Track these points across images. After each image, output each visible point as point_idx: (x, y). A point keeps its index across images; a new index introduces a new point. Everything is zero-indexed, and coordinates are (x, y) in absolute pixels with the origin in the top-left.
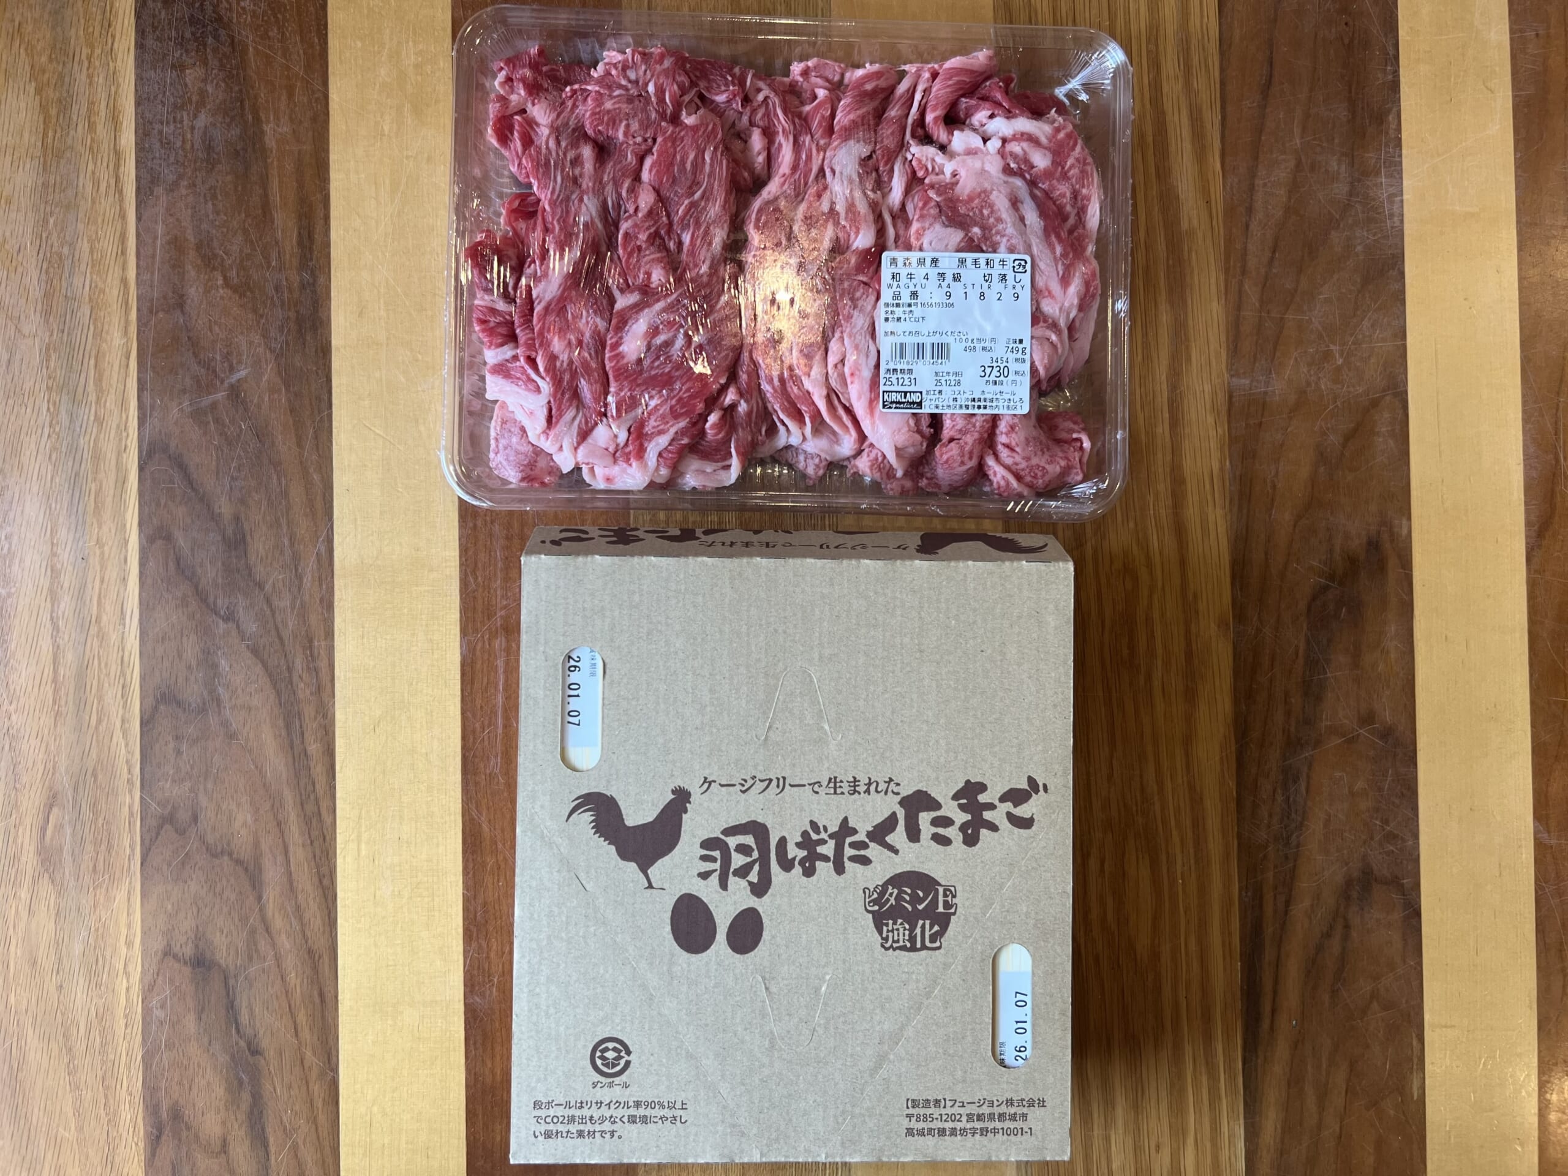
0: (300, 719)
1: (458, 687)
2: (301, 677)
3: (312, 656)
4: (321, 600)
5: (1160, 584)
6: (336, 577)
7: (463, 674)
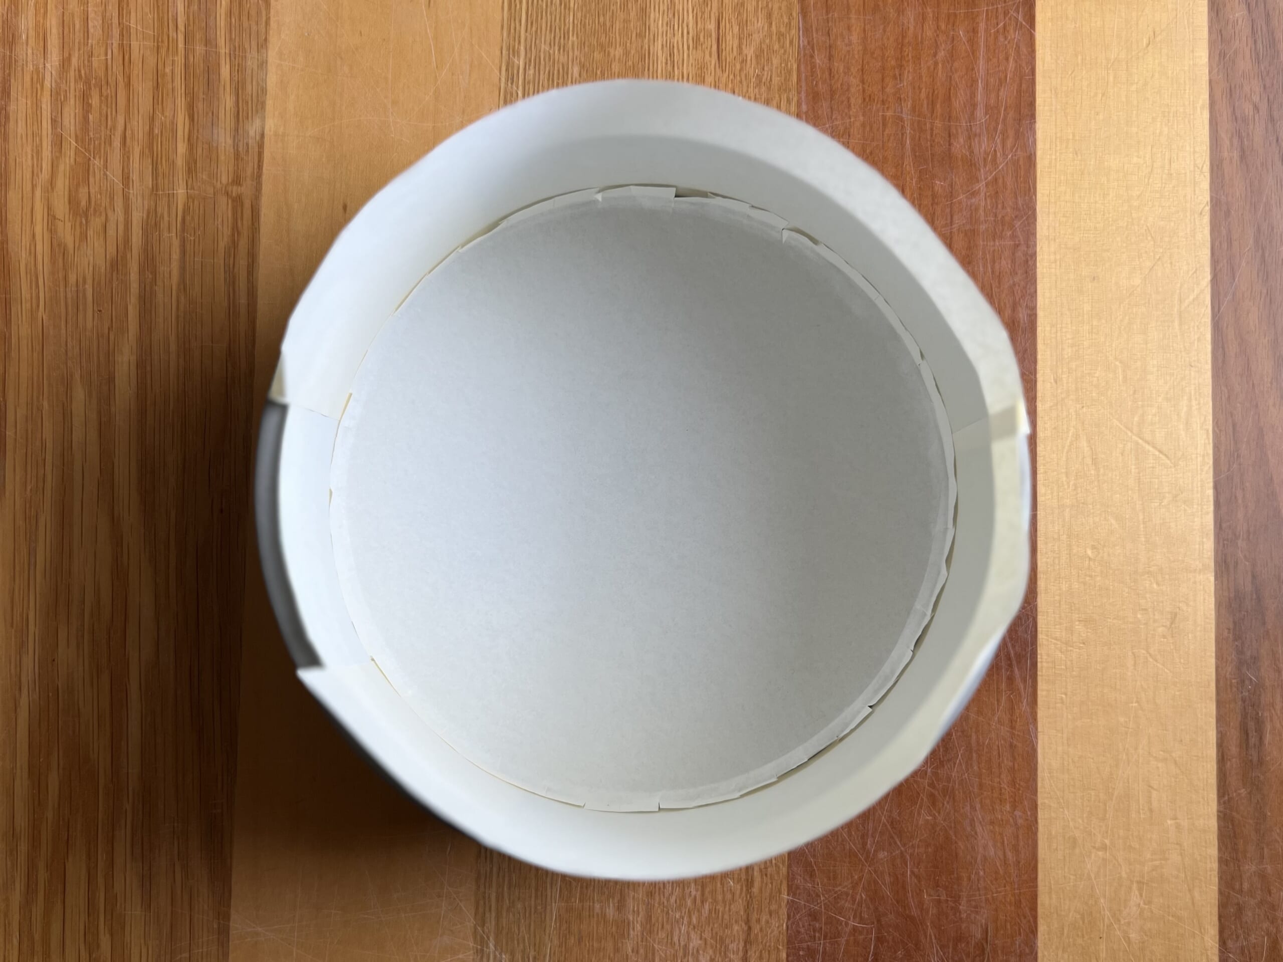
0: (1258, 54)
1: (1039, 88)
2: (1256, 108)
3: (1240, 137)
4: (1228, 214)
5: (38, 193)
6: (1208, 245)
7: (1032, 104)
